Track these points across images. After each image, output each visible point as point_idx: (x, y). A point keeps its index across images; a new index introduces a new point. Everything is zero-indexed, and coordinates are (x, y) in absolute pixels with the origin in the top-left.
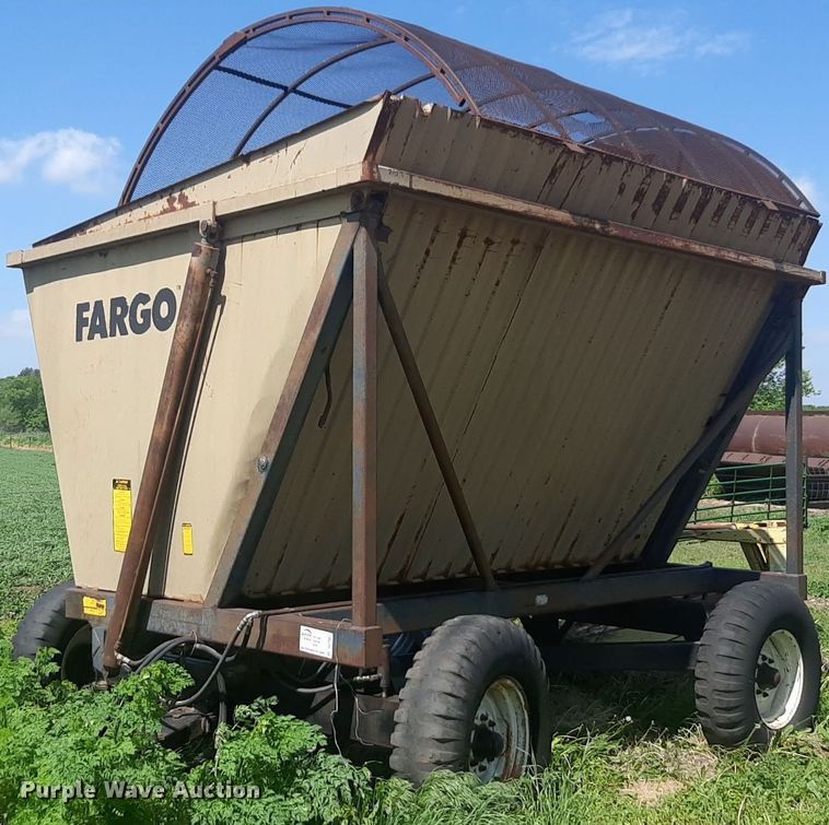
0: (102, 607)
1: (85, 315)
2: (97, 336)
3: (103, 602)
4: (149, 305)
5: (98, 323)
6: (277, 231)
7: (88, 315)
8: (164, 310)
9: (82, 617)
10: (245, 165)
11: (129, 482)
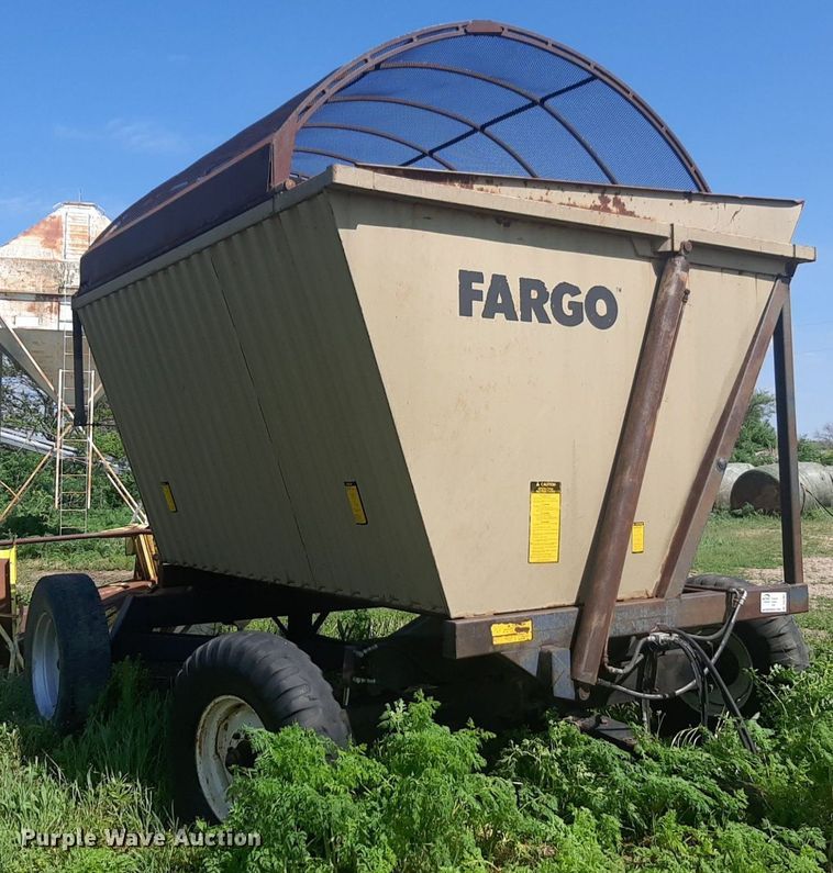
0: (526, 630)
1: (475, 286)
2: (500, 316)
3: (528, 624)
4: (581, 298)
5: (500, 300)
6: (723, 270)
7: (484, 287)
8: (601, 308)
9: (491, 650)
10: (686, 201)
11: (558, 484)
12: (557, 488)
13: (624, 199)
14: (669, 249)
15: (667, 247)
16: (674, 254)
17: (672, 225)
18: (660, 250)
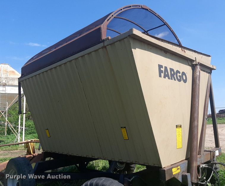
0: (179, 169)
1: (162, 69)
2: (167, 78)
3: (179, 167)
4: (180, 74)
5: (166, 74)
7: (163, 69)
8: (184, 77)
9: (173, 176)
11: (181, 125)
12: (181, 127)
13: (185, 50)
14: (195, 64)
15: (195, 63)
16: (196, 65)
17: (196, 58)
18: (193, 64)
